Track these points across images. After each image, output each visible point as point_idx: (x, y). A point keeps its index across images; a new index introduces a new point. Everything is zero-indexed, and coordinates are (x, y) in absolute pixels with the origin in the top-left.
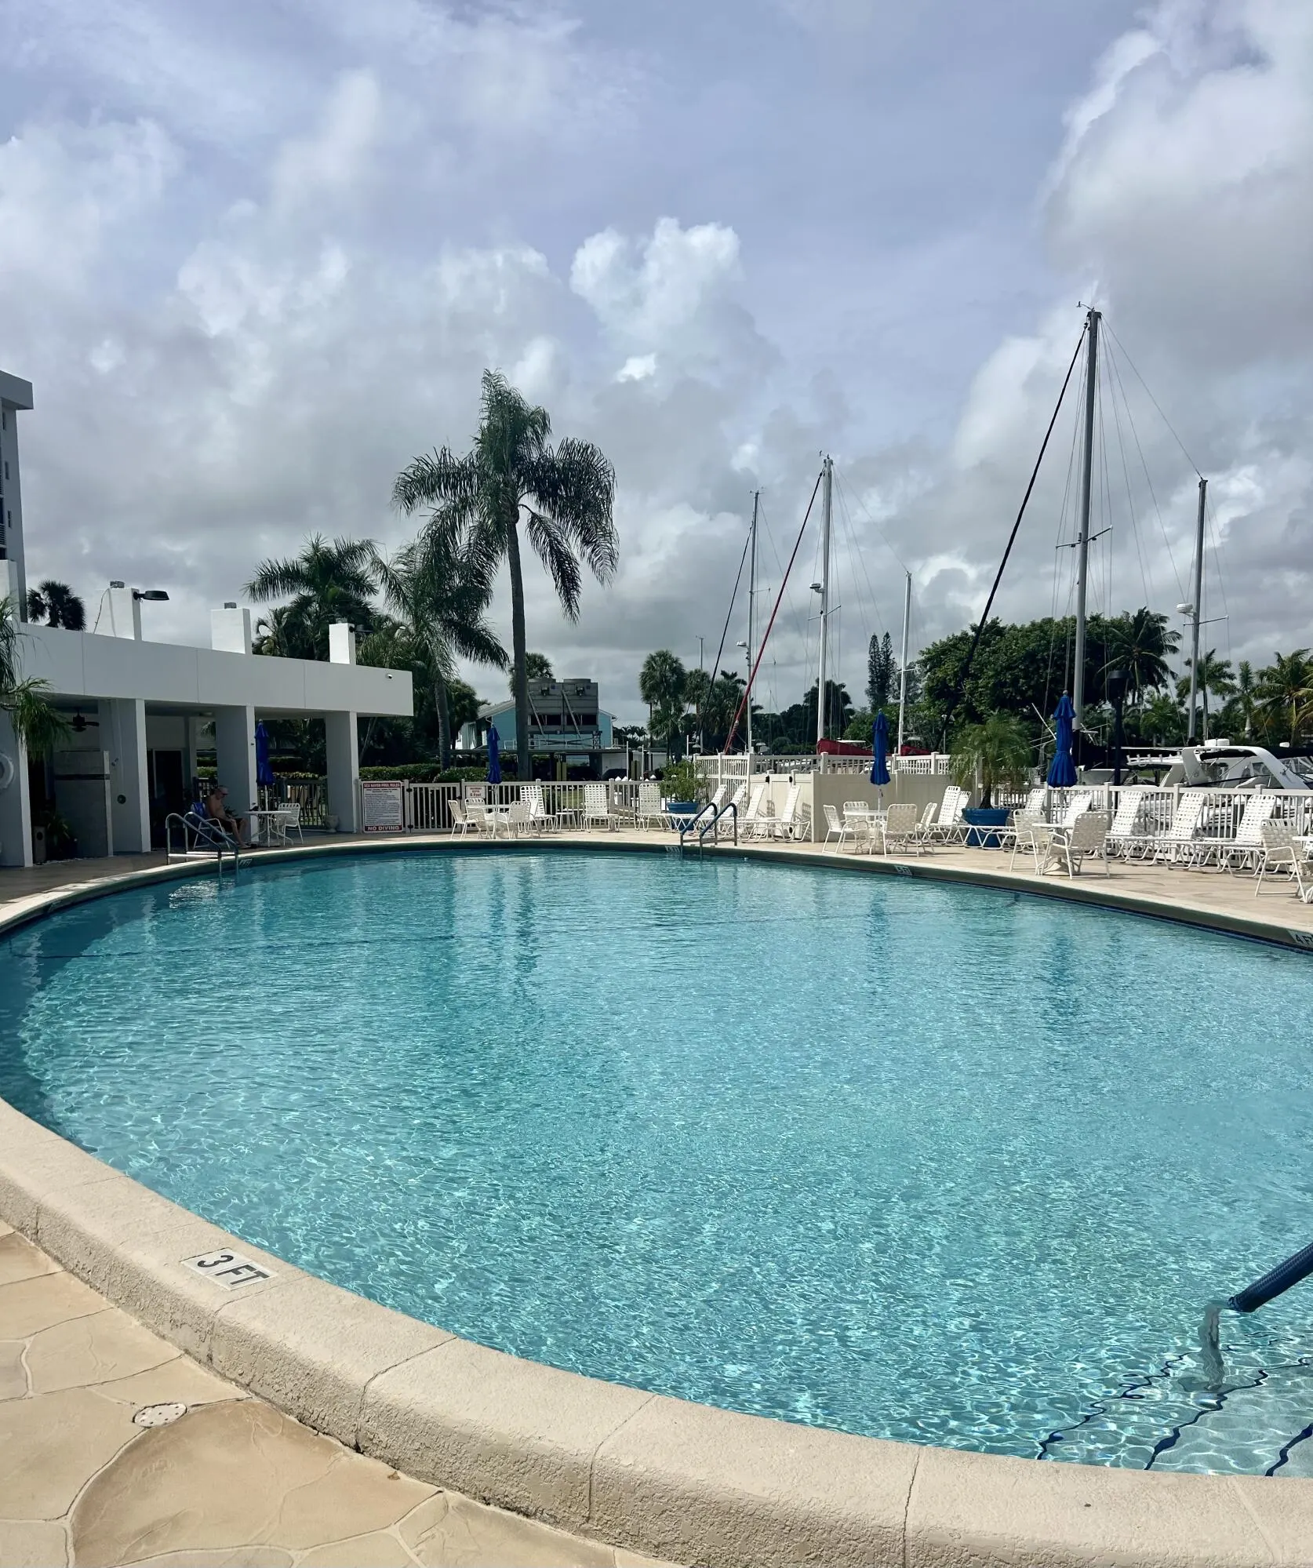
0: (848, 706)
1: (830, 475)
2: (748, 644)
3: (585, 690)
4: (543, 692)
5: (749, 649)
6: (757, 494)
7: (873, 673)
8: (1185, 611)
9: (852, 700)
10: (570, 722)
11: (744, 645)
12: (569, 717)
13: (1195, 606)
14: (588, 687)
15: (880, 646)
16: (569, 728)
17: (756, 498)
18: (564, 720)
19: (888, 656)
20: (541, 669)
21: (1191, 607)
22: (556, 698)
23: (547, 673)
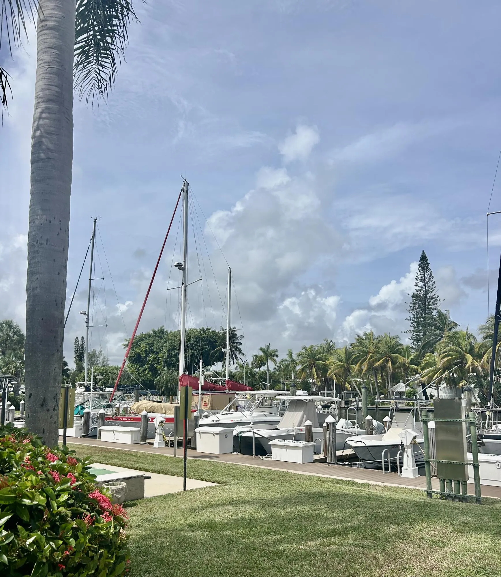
0: (66, 367)
6: (96, 220)
7: (76, 353)
9: (68, 364)
15: (80, 342)
17: (95, 222)
19: (83, 346)
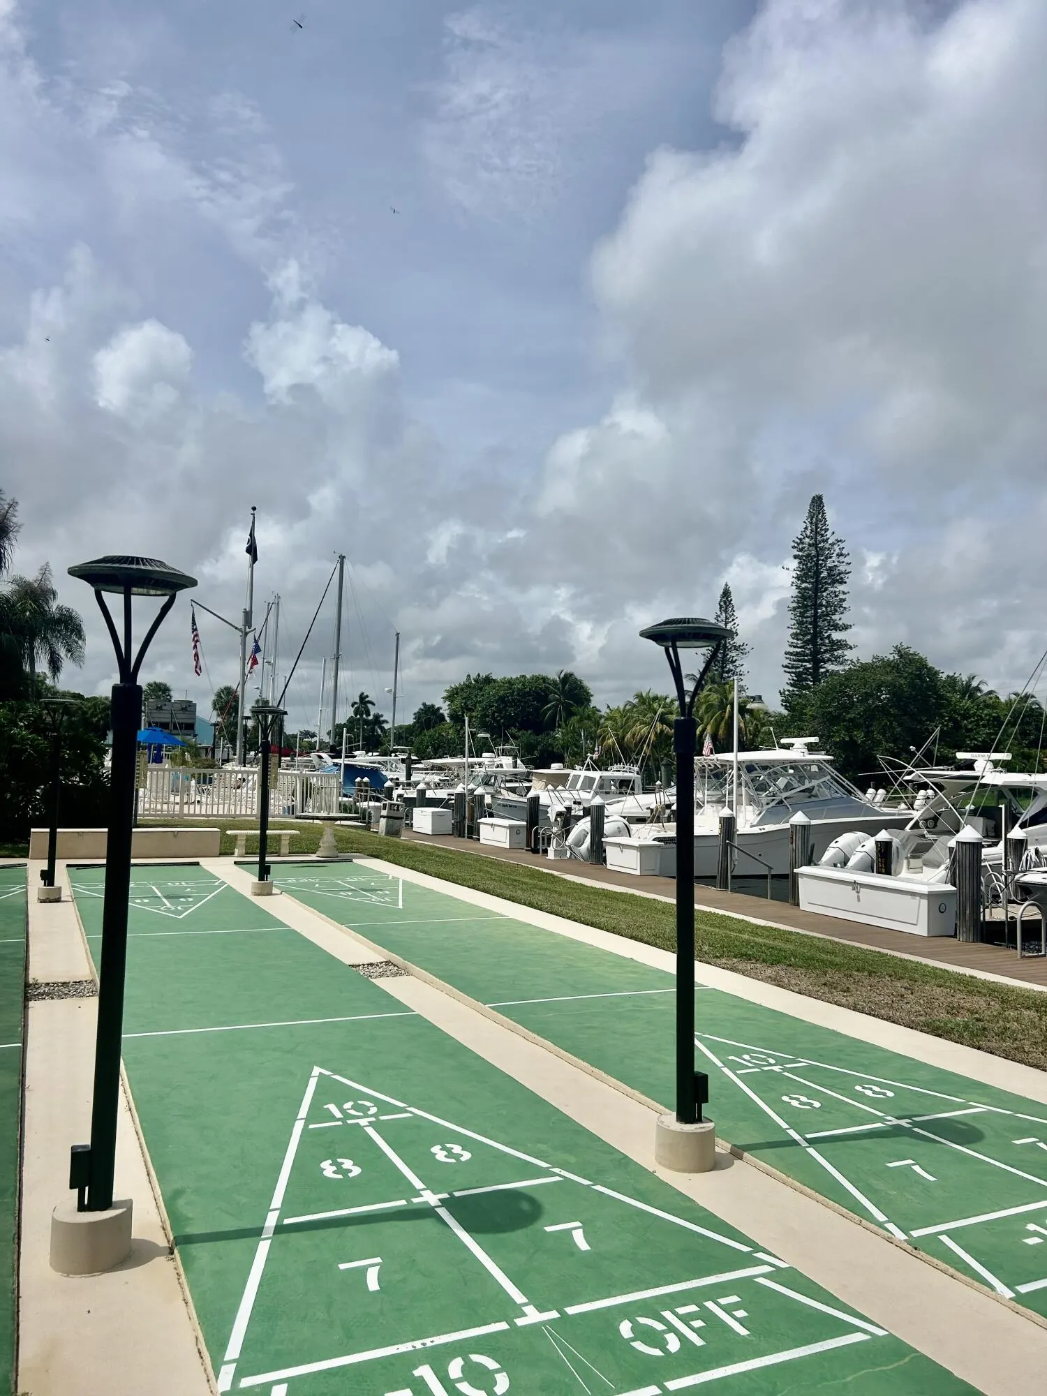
1: (278, 604)
2: (260, 688)
3: (188, 707)
4: (158, 708)
5: (262, 691)
8: (389, 691)
10: (175, 728)
11: (258, 688)
12: (175, 725)
13: (393, 690)
14: (190, 706)
16: (176, 732)
18: (171, 726)
20: (164, 692)
21: (391, 690)
22: (167, 712)
23: (169, 695)
